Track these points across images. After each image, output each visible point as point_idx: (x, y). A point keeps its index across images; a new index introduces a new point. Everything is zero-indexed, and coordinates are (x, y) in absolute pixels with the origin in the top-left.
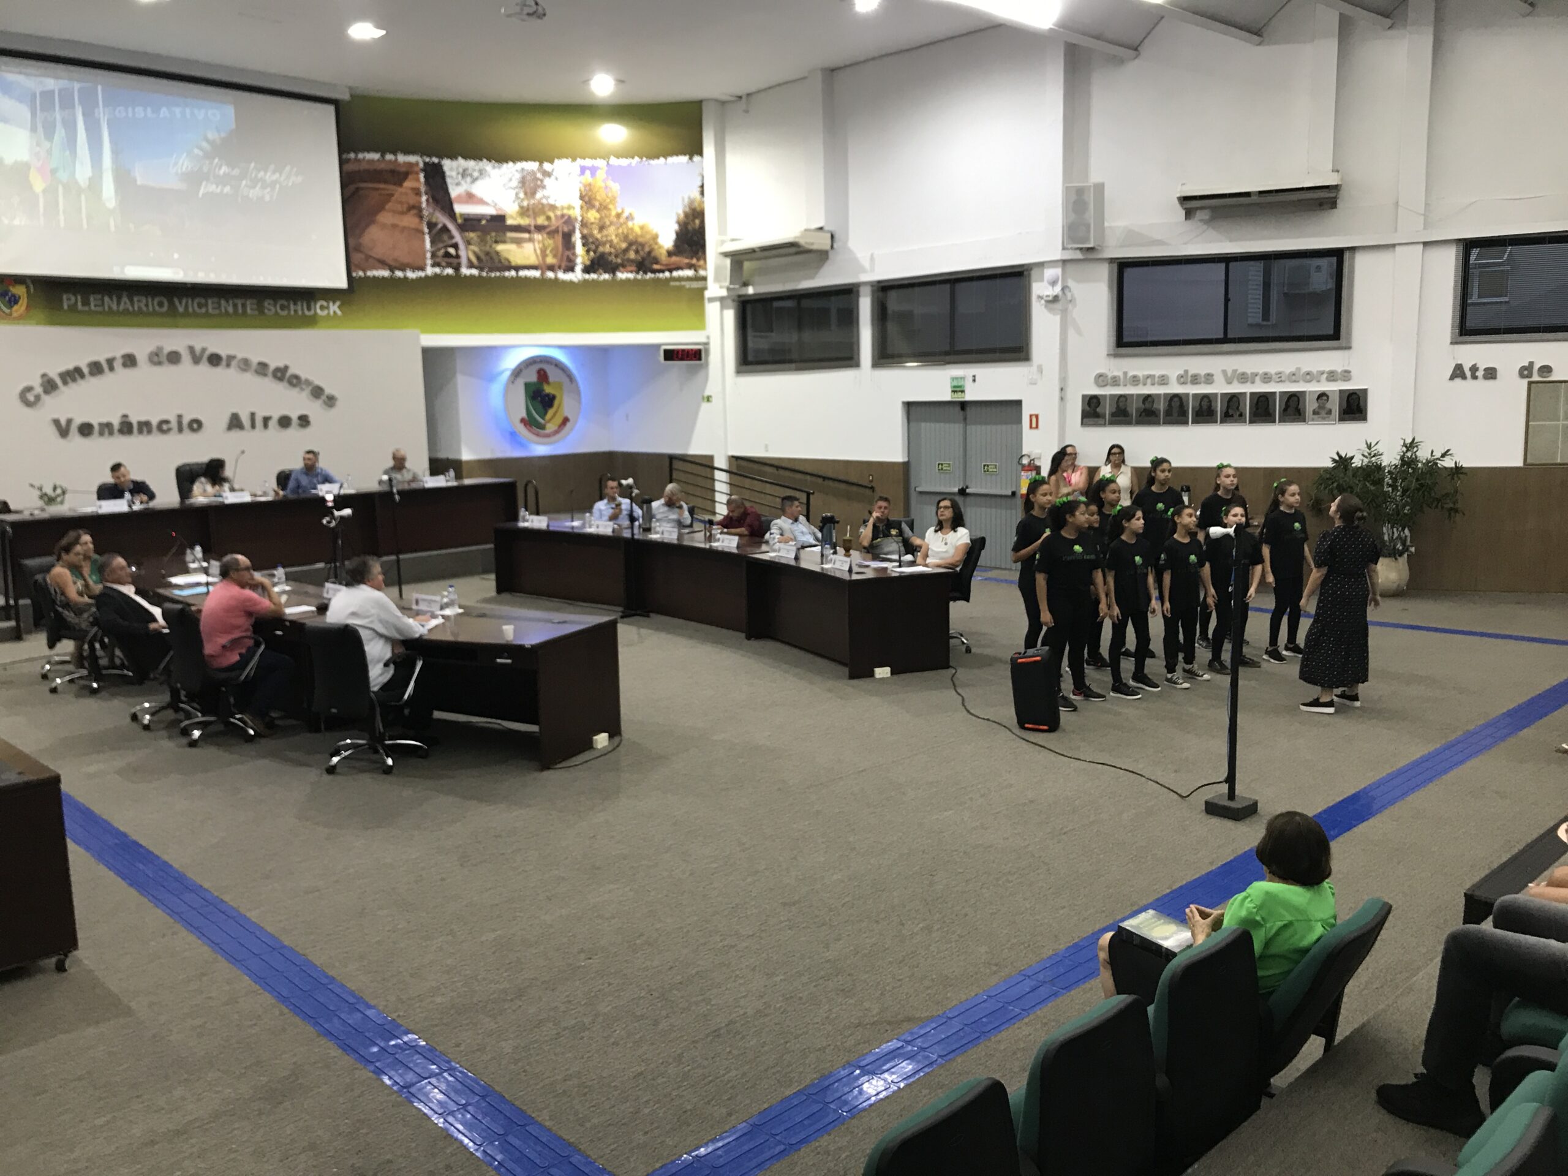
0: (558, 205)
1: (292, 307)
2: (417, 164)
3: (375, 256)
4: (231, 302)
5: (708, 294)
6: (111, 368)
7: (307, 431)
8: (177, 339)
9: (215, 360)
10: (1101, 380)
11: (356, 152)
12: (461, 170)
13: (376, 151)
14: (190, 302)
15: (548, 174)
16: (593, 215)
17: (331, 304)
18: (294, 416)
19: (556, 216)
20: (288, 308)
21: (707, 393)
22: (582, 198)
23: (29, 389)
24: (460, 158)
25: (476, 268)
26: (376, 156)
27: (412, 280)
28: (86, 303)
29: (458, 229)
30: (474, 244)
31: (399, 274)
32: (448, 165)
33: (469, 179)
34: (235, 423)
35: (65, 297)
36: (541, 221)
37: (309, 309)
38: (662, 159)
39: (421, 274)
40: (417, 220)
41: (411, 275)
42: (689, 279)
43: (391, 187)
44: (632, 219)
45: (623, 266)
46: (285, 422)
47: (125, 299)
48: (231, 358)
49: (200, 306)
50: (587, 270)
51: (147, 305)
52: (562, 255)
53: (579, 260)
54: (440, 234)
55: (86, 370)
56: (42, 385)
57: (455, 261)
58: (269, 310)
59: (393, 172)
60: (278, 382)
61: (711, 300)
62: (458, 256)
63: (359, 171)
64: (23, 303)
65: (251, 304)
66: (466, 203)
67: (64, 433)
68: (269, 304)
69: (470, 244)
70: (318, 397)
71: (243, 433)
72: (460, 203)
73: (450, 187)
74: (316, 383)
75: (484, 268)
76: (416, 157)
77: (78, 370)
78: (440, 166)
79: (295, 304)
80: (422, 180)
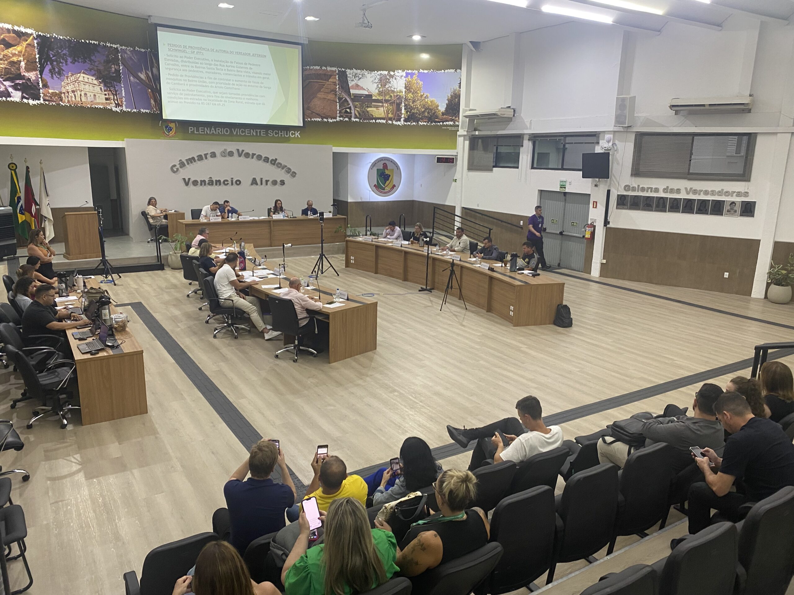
0: (395, 90)
1: (280, 133)
2: (336, 71)
3: (314, 111)
4: (255, 131)
5: (458, 133)
6: (206, 158)
7: (284, 186)
8: (232, 146)
9: (247, 155)
10: (627, 188)
11: (310, 66)
12: (354, 74)
14: (238, 130)
15: (392, 77)
16: (410, 96)
17: (296, 132)
18: (279, 181)
19: (394, 96)
20: (278, 133)
21: (455, 178)
22: (406, 88)
23: (175, 166)
24: (354, 69)
25: (358, 118)
26: (318, 68)
27: (330, 122)
28: (198, 130)
29: (351, 100)
30: (358, 108)
31: (325, 120)
32: (348, 71)
33: (357, 78)
34: (254, 182)
35: (190, 128)
36: (387, 98)
37: (287, 135)
38: (443, 71)
39: (335, 120)
40: (334, 96)
41: (330, 120)
42: (451, 126)
43: (325, 82)
44: (428, 98)
45: (422, 119)
46: (275, 183)
47: (213, 129)
48: (254, 154)
49: (242, 133)
50: (405, 120)
51: (221, 132)
52: (396, 114)
53: (403, 116)
54: (343, 103)
55: (196, 158)
56: (179, 164)
57: (349, 115)
58: (271, 134)
59: (325, 74)
60: (272, 165)
61: (460, 136)
62: (351, 113)
63: (310, 74)
64: (174, 130)
65: (263, 132)
66: (356, 89)
67: (187, 184)
68: (270, 132)
69: (356, 107)
70: (289, 173)
71: (257, 186)
72: (353, 89)
73: (349, 81)
74: (288, 166)
75: (362, 118)
76: (335, 68)
77: (193, 158)
78: (345, 72)
79: (281, 132)
80: (337, 78)
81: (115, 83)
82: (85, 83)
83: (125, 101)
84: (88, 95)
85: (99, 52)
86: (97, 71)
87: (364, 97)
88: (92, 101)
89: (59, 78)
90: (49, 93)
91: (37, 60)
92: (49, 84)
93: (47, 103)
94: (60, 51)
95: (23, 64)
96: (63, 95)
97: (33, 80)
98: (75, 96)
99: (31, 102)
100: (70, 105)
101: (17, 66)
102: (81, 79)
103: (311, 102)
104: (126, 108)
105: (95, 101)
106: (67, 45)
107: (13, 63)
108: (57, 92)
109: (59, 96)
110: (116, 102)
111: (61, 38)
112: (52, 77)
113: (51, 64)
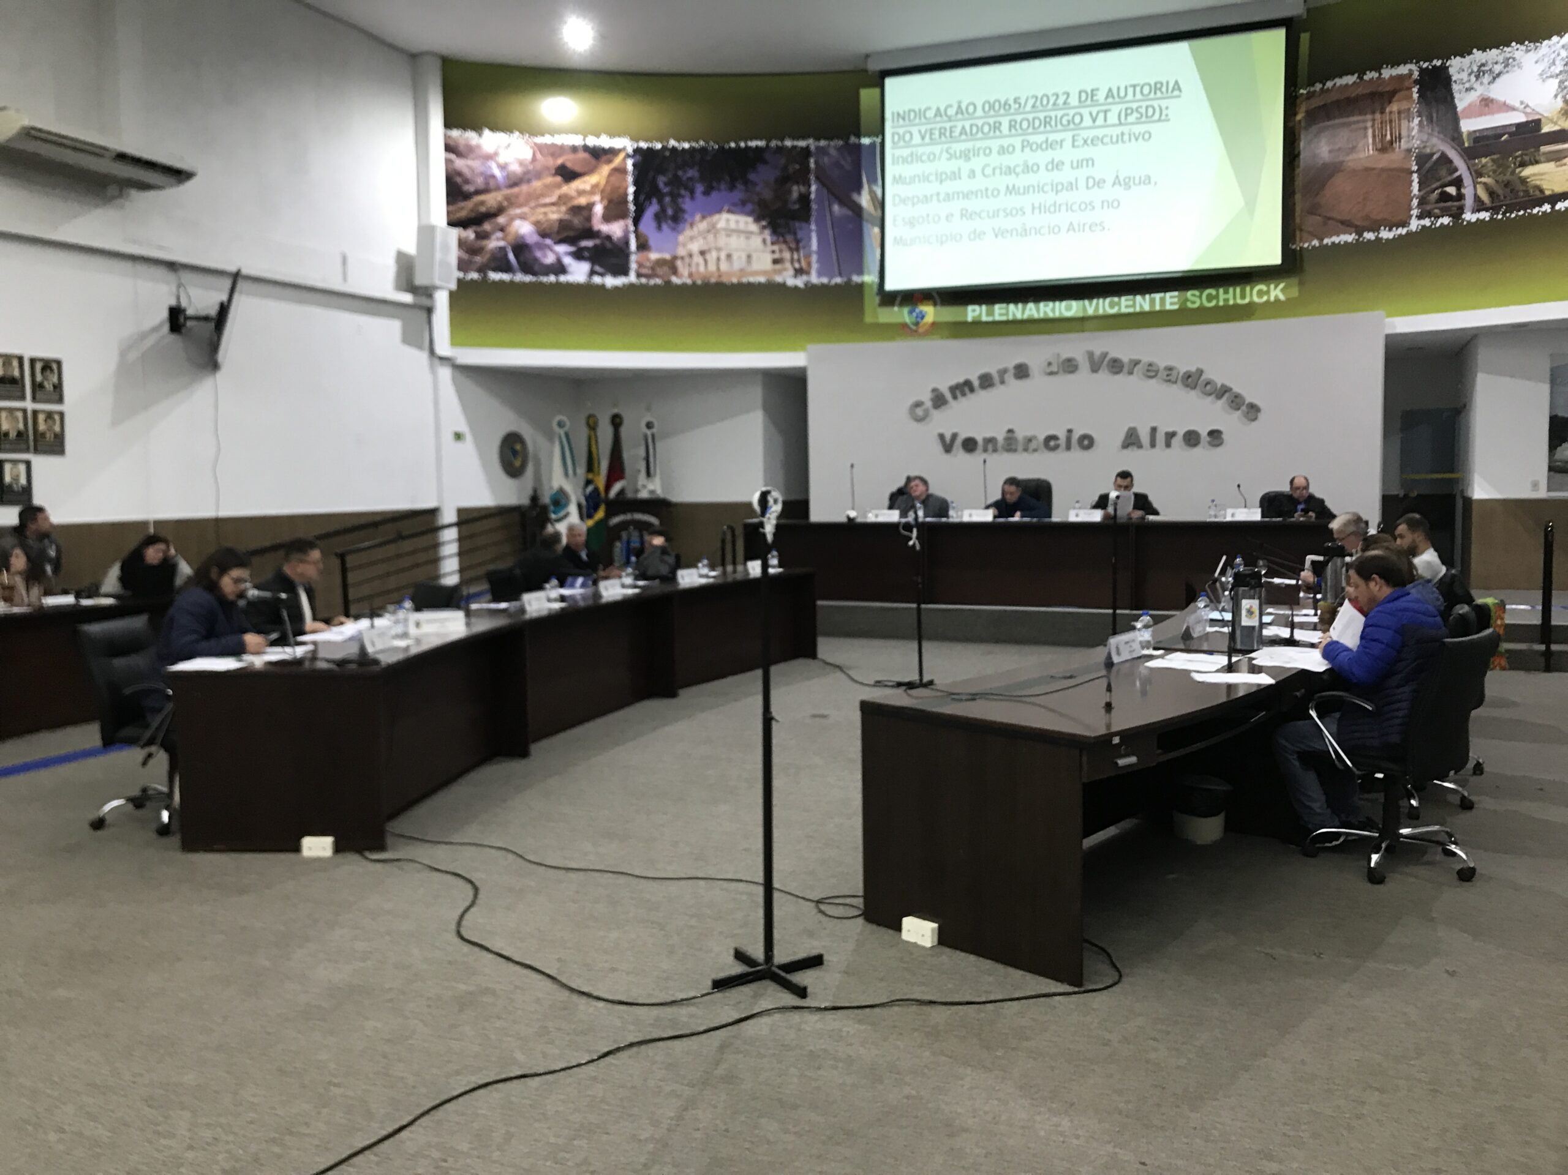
1: (1222, 294)
3: (1335, 215)
4: (1147, 296)
6: (1002, 382)
7: (1219, 450)
8: (1075, 346)
9: (1116, 367)
12: (1475, 69)
13: (1353, 74)
14: (1101, 300)
17: (1272, 286)
18: (1204, 433)
20: (1217, 297)
23: (918, 404)
24: (1475, 51)
25: (1487, 210)
26: (1350, 79)
27: (1387, 240)
28: (990, 313)
29: (1461, 156)
30: (1489, 176)
31: (1369, 236)
32: (1456, 65)
33: (1486, 78)
34: (1131, 440)
35: (970, 309)
37: (1243, 297)
39: (1403, 231)
40: (1402, 155)
41: (1386, 234)
43: (1369, 116)
46: (1192, 439)
47: (1031, 305)
48: (1134, 363)
49: (1112, 306)
51: (1053, 310)
54: (1434, 169)
55: (976, 383)
56: (932, 400)
57: (1456, 204)
58: (1194, 302)
59: (1374, 92)
60: (1189, 389)
62: (1460, 197)
63: (1325, 105)
64: (929, 318)
65: (1171, 297)
66: (1481, 115)
67: (948, 448)
68: (1194, 295)
69: (1481, 175)
70: (1238, 409)
71: (1140, 452)
72: (1469, 117)
73: (1456, 95)
74: (1237, 389)
75: (1501, 207)
76: (1409, 66)
77: (968, 384)
78: (1444, 69)
79: (1226, 292)
80: (1415, 96)
81: (797, 224)
82: (730, 232)
83: (818, 261)
84: (735, 257)
85: (765, 162)
86: (759, 205)
87: (1511, 134)
88: (742, 270)
89: (674, 229)
90: (648, 259)
91: (631, 198)
92: (652, 242)
93: (643, 280)
94: (680, 173)
95: (599, 209)
96: (679, 263)
97: (619, 239)
98: (706, 261)
99: (610, 281)
100: (694, 283)
101: (585, 213)
102: (721, 224)
103: (1323, 187)
104: (820, 274)
105: (749, 269)
106: (698, 157)
107: (577, 210)
108: (667, 256)
109: (671, 266)
110: (797, 266)
111: (686, 145)
112: (659, 228)
113: (660, 202)
